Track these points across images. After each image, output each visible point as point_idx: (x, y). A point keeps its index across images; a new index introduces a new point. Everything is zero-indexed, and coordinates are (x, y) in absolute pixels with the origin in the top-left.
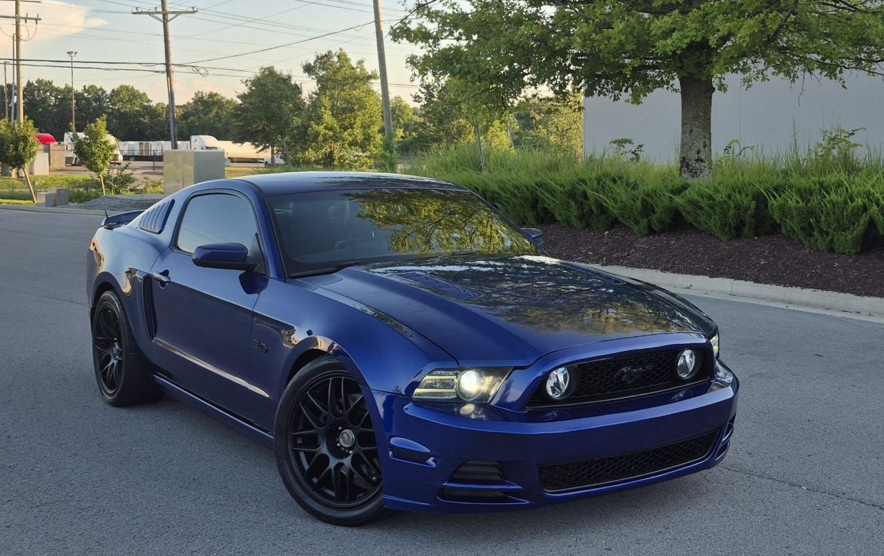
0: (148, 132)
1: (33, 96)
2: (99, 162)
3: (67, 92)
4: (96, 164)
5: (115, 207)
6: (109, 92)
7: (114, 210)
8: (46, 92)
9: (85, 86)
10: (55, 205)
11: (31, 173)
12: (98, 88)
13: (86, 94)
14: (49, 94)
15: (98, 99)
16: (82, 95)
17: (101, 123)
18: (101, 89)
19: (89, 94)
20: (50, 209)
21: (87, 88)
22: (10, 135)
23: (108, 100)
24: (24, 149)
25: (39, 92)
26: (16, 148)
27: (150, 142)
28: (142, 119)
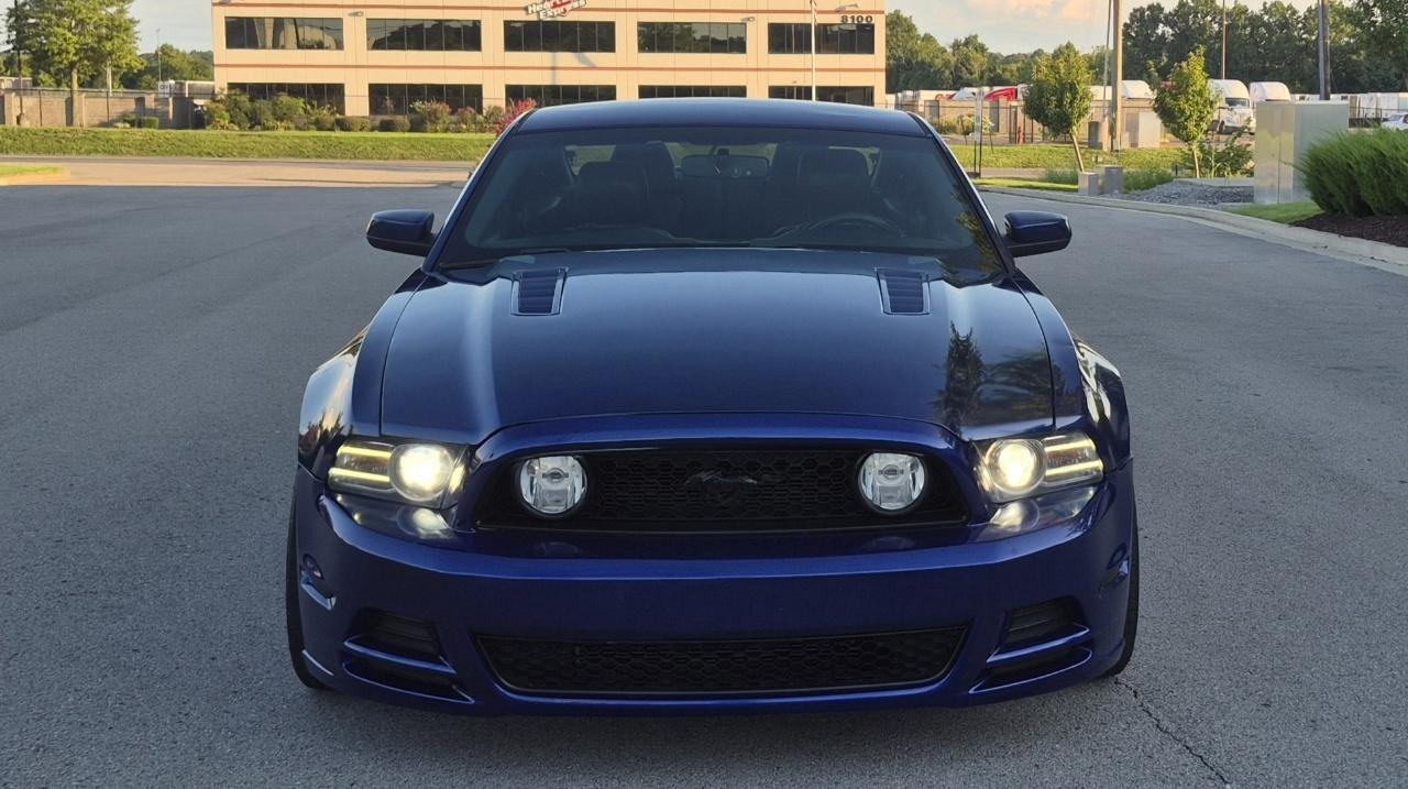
0: (1363, 79)
1: (1187, 22)
2: (1191, 125)
3: (1237, 15)
4: (1186, 128)
5: (1168, 197)
6: (1302, 12)
7: (1166, 202)
8: (1206, 16)
9: (1265, 3)
10: (1102, 193)
11: (1134, 145)
12: (1286, 6)
13: (1266, 18)
14: (1209, 18)
15: (1285, 24)
16: (1259, 18)
17: (1195, 64)
18: (1290, 7)
19: (1270, 17)
20: (1095, 199)
21: (1267, 6)
22: (1053, 81)
23: (1300, 25)
24: (1071, 103)
25: (1196, 16)
26: (1060, 104)
27: (1359, 95)
28: (1354, 57)
